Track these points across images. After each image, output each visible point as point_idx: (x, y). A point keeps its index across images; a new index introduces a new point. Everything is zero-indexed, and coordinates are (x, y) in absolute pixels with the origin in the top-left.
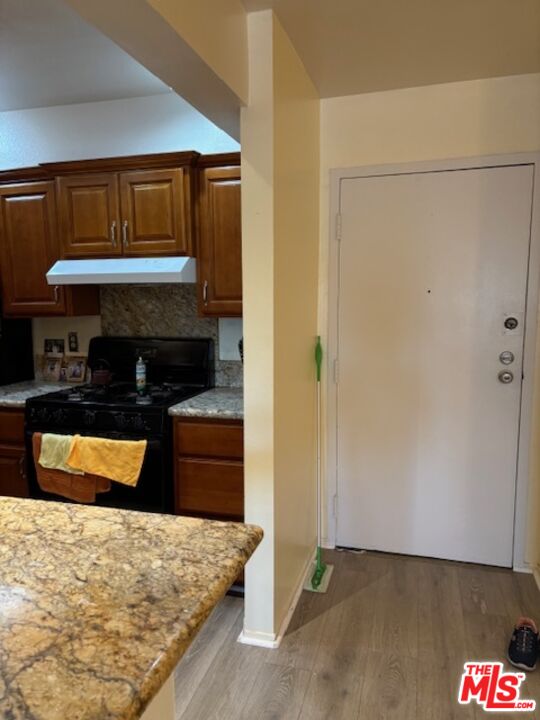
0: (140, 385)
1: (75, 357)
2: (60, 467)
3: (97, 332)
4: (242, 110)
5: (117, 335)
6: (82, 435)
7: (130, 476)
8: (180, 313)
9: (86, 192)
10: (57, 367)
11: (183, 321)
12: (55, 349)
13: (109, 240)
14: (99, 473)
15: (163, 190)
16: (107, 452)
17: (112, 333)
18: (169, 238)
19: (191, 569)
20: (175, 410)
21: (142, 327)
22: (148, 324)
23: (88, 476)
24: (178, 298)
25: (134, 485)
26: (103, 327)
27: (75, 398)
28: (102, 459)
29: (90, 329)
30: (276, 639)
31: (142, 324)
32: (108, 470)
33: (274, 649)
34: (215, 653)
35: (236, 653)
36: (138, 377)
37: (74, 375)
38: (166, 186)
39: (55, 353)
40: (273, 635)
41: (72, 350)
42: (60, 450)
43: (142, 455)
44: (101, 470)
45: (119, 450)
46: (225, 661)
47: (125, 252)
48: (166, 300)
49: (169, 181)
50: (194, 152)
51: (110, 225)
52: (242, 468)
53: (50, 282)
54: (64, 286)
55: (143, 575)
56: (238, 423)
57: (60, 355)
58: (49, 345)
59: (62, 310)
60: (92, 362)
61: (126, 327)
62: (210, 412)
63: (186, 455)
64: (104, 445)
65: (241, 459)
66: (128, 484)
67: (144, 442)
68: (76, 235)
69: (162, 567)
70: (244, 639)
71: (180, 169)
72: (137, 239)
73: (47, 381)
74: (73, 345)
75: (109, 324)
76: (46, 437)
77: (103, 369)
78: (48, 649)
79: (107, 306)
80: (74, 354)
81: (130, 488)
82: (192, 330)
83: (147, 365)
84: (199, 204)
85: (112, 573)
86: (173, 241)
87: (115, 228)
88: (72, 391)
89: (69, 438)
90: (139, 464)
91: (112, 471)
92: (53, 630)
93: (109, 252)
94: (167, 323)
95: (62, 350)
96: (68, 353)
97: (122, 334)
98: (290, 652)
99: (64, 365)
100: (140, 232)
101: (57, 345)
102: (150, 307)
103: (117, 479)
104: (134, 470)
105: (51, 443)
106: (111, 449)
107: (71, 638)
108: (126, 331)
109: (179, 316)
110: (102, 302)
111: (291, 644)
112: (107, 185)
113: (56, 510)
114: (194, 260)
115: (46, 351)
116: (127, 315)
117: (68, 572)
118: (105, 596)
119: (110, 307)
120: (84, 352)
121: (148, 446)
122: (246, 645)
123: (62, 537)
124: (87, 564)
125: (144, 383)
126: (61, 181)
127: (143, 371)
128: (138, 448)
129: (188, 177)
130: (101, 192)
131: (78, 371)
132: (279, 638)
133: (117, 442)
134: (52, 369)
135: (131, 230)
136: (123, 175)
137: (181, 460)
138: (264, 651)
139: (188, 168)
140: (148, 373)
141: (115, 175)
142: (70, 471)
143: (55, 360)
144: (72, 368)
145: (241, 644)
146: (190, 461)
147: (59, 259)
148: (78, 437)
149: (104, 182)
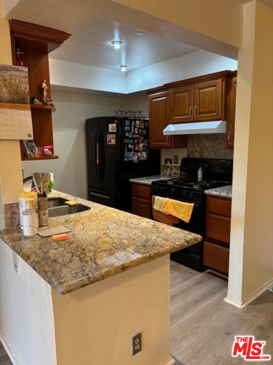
0: (199, 180)
1: (176, 166)
2: (161, 210)
3: (185, 156)
4: (239, 50)
5: (193, 157)
6: (170, 198)
7: (186, 218)
8: (221, 147)
9: (181, 94)
10: (169, 170)
11: (222, 151)
12: (168, 163)
13: (188, 115)
14: (174, 215)
15: (212, 90)
16: (177, 206)
17: (191, 156)
18: (213, 112)
19: (164, 242)
20: (207, 192)
21: (204, 154)
22: (206, 153)
23: (170, 215)
24: (221, 140)
25: (188, 222)
26: (188, 154)
27: (170, 183)
28: (175, 209)
29: (183, 154)
30: (242, 305)
31: (204, 152)
32: (178, 214)
33: (241, 309)
34: (212, 301)
35: (221, 304)
36: (199, 176)
37: (175, 174)
38: (213, 88)
39: (169, 164)
40: (241, 303)
41: (175, 163)
42: (161, 203)
43: (191, 209)
44: (175, 214)
45: (182, 206)
46: (215, 305)
47: (195, 120)
48: (215, 141)
49: (215, 86)
50: (227, 71)
51: (189, 108)
52: (230, 221)
53: (164, 134)
54: (171, 136)
55: (147, 240)
56: (230, 200)
57: (170, 165)
58: (166, 160)
59: (169, 146)
60: (181, 169)
61: (197, 154)
62: (223, 194)
63: (212, 213)
64: (176, 203)
65: (230, 217)
66: (186, 221)
67: (193, 204)
68: (176, 113)
69: (155, 239)
70: (226, 300)
71: (220, 80)
72: (200, 113)
73: (164, 176)
74: (176, 161)
75: (191, 152)
76: (157, 197)
77: (184, 172)
78: (109, 250)
79: (190, 144)
80: (176, 165)
81: (186, 223)
82: (227, 156)
83: (203, 171)
84: (229, 95)
85: (139, 237)
86: (215, 114)
87: (196, 109)
88: (170, 180)
89: (164, 198)
90: (190, 213)
91: (179, 215)
92: (113, 246)
93: (189, 120)
94: (215, 152)
95: (171, 163)
96: (174, 164)
97: (196, 157)
98: (247, 312)
99: (171, 170)
100: (201, 111)
101: (169, 161)
102: (208, 144)
103: (181, 218)
104: (188, 216)
105: (158, 200)
106: (179, 205)
107: (116, 249)
108: (197, 156)
109: (221, 149)
110: (188, 142)
111: (249, 309)
112: (189, 90)
113: (136, 218)
114: (225, 122)
115: (165, 163)
116: (198, 148)
117: (127, 234)
118: (132, 242)
119: (191, 144)
120: (179, 165)
121: (194, 206)
122: (227, 303)
123: (132, 225)
124: (134, 233)
125: (201, 179)
126: (172, 91)
127: (201, 174)
128: (190, 206)
129: (224, 83)
130: (186, 94)
131: (177, 172)
132: (244, 305)
133: (182, 203)
134: (167, 171)
135: (198, 109)
136: (196, 85)
137: (209, 215)
138: (235, 308)
139: (224, 78)
140: (203, 175)
141: (193, 86)
142: (164, 212)
143: (168, 167)
144: (174, 171)
145: (225, 302)
146: (213, 216)
147: (169, 124)
148: (168, 199)
149: (188, 89)
